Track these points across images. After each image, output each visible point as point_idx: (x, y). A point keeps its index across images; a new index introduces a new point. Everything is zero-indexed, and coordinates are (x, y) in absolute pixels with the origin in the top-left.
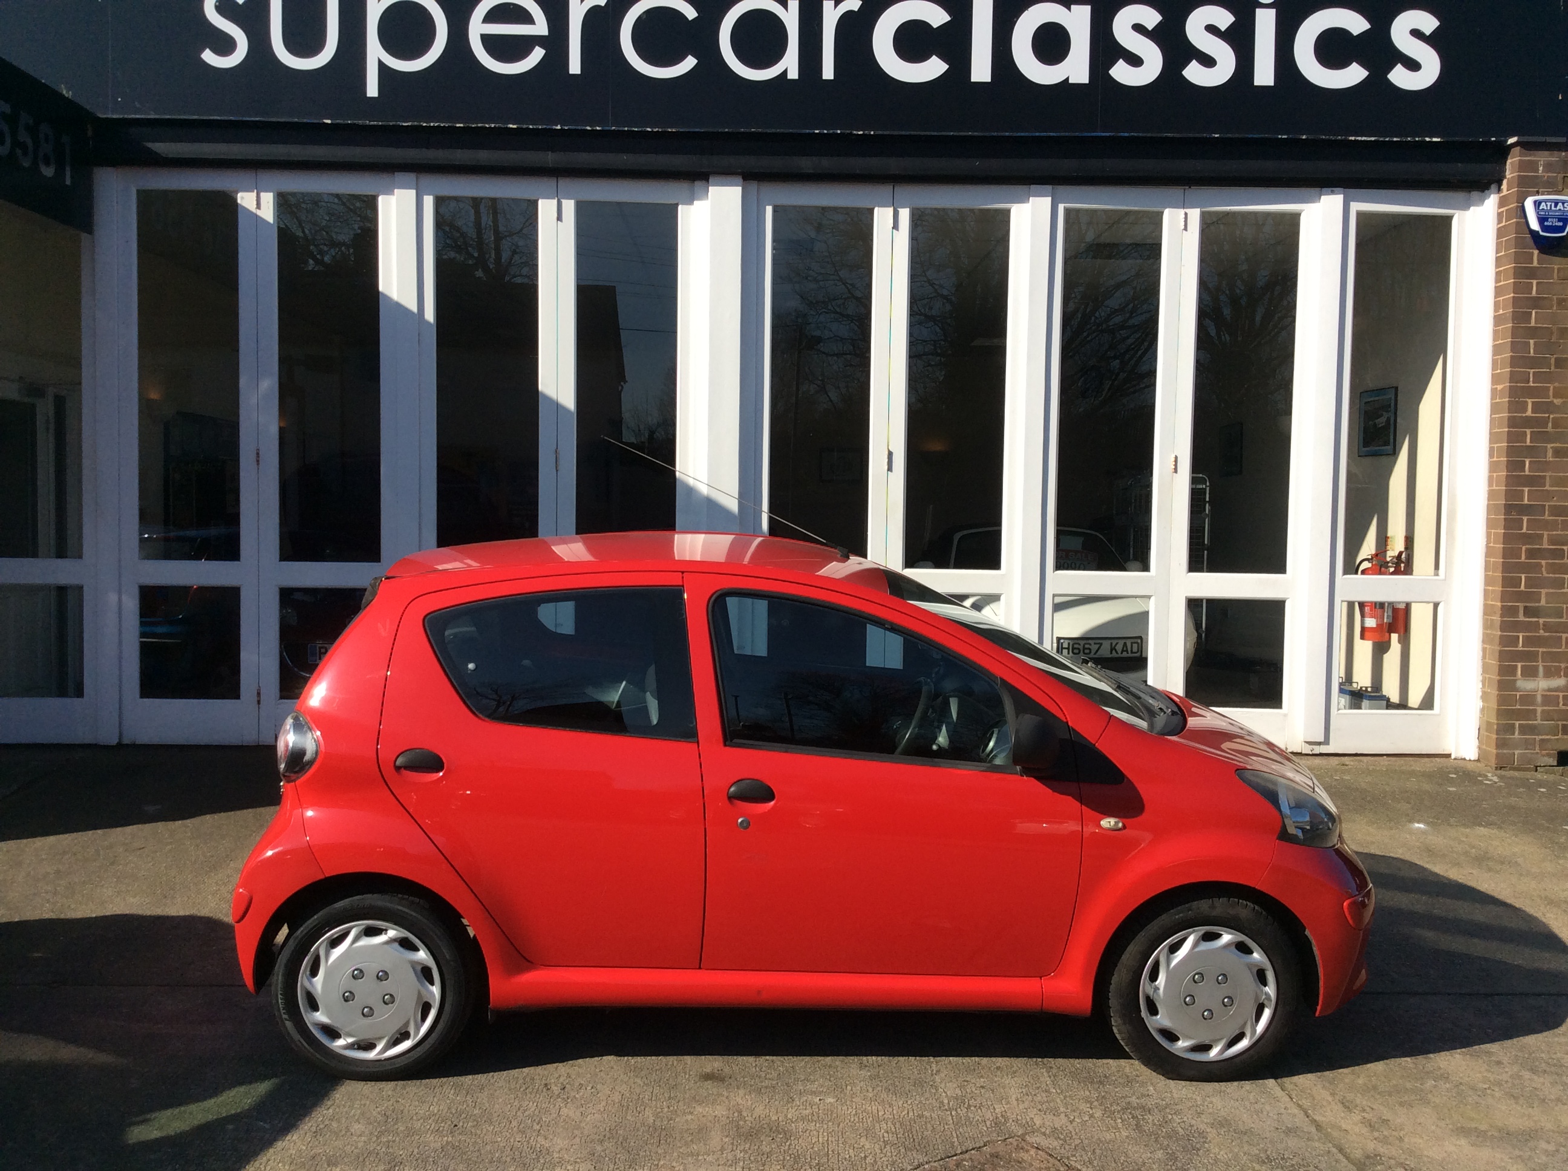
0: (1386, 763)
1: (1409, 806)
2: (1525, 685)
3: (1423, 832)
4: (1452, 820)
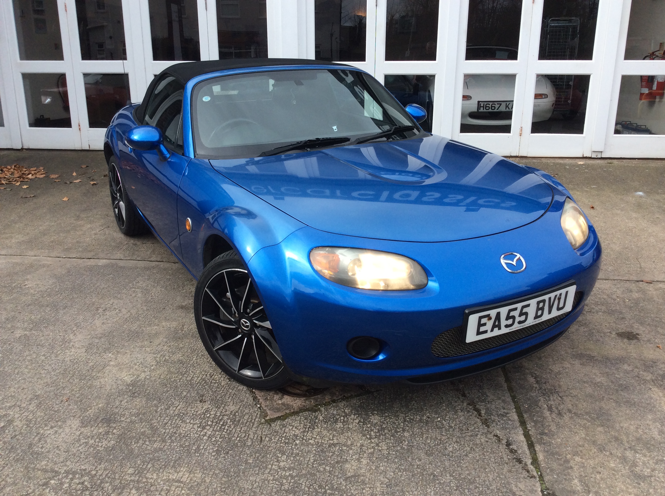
0: (636, 163)
1: (638, 183)
3: (641, 197)
4: (659, 191)
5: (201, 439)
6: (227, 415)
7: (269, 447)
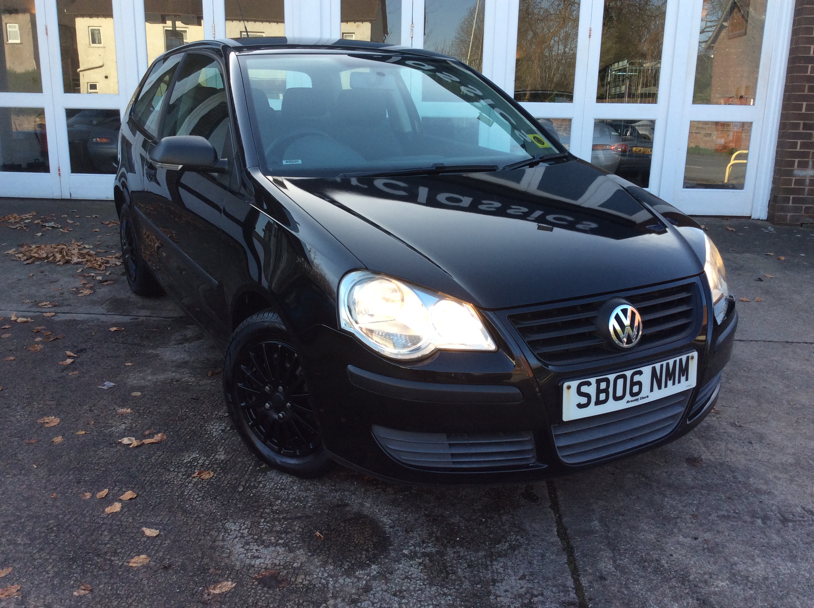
2: (799, 173)
5: (186, 486)
6: (217, 464)
7: (263, 493)
